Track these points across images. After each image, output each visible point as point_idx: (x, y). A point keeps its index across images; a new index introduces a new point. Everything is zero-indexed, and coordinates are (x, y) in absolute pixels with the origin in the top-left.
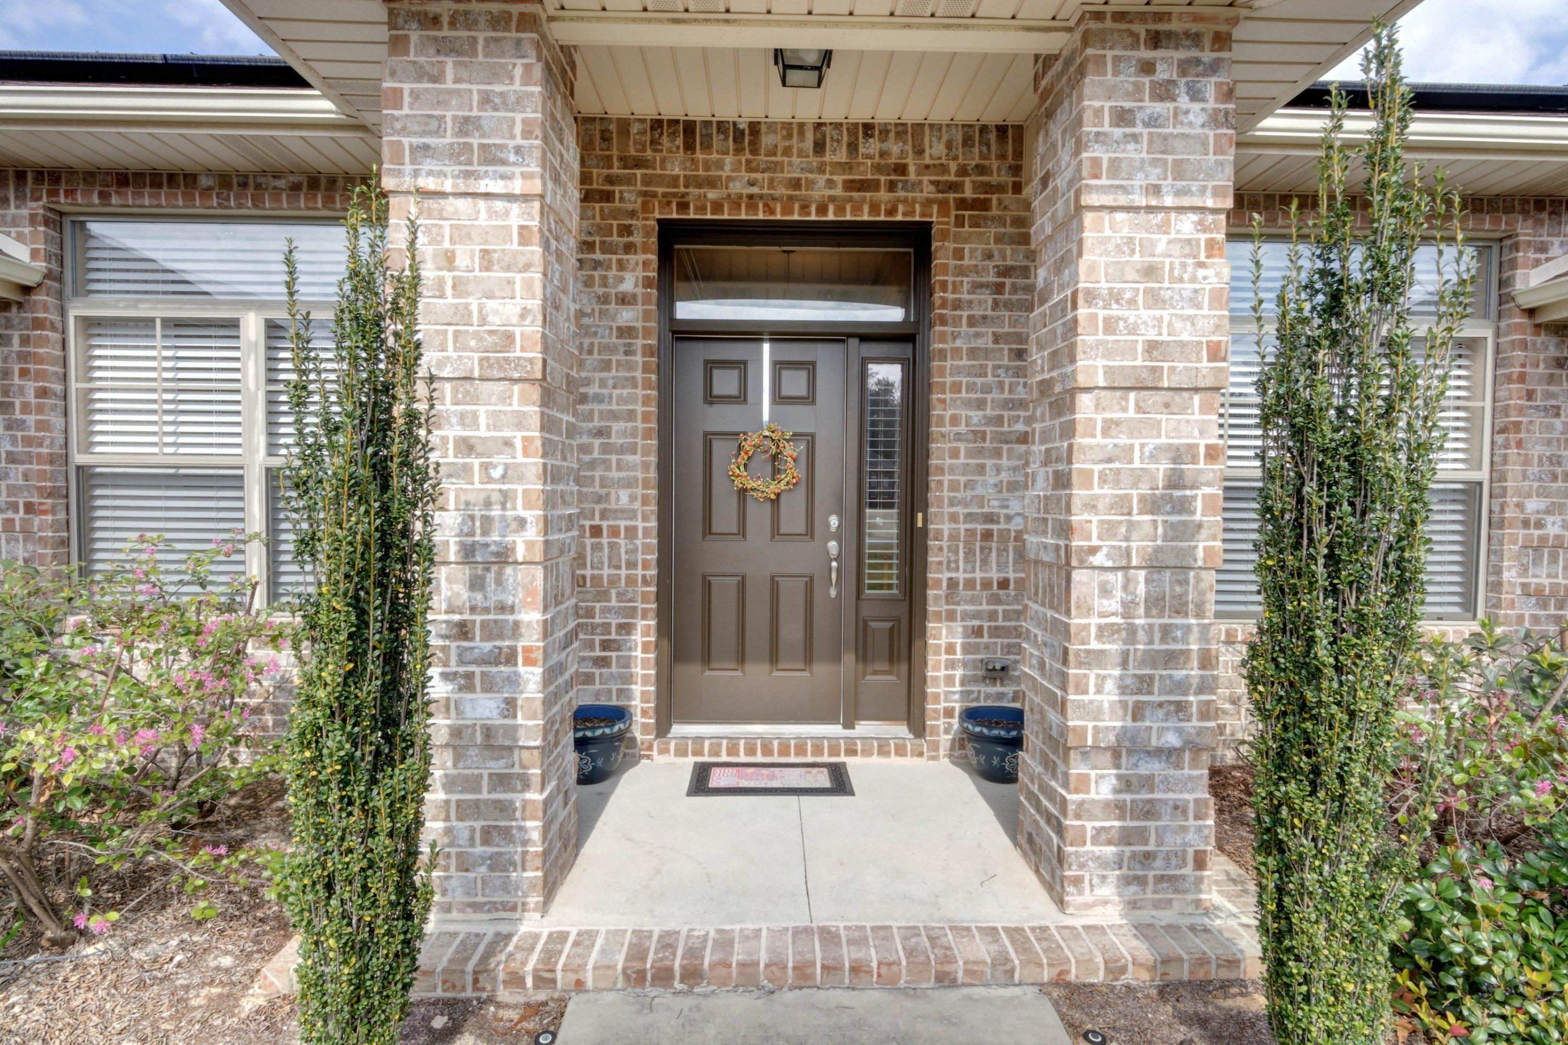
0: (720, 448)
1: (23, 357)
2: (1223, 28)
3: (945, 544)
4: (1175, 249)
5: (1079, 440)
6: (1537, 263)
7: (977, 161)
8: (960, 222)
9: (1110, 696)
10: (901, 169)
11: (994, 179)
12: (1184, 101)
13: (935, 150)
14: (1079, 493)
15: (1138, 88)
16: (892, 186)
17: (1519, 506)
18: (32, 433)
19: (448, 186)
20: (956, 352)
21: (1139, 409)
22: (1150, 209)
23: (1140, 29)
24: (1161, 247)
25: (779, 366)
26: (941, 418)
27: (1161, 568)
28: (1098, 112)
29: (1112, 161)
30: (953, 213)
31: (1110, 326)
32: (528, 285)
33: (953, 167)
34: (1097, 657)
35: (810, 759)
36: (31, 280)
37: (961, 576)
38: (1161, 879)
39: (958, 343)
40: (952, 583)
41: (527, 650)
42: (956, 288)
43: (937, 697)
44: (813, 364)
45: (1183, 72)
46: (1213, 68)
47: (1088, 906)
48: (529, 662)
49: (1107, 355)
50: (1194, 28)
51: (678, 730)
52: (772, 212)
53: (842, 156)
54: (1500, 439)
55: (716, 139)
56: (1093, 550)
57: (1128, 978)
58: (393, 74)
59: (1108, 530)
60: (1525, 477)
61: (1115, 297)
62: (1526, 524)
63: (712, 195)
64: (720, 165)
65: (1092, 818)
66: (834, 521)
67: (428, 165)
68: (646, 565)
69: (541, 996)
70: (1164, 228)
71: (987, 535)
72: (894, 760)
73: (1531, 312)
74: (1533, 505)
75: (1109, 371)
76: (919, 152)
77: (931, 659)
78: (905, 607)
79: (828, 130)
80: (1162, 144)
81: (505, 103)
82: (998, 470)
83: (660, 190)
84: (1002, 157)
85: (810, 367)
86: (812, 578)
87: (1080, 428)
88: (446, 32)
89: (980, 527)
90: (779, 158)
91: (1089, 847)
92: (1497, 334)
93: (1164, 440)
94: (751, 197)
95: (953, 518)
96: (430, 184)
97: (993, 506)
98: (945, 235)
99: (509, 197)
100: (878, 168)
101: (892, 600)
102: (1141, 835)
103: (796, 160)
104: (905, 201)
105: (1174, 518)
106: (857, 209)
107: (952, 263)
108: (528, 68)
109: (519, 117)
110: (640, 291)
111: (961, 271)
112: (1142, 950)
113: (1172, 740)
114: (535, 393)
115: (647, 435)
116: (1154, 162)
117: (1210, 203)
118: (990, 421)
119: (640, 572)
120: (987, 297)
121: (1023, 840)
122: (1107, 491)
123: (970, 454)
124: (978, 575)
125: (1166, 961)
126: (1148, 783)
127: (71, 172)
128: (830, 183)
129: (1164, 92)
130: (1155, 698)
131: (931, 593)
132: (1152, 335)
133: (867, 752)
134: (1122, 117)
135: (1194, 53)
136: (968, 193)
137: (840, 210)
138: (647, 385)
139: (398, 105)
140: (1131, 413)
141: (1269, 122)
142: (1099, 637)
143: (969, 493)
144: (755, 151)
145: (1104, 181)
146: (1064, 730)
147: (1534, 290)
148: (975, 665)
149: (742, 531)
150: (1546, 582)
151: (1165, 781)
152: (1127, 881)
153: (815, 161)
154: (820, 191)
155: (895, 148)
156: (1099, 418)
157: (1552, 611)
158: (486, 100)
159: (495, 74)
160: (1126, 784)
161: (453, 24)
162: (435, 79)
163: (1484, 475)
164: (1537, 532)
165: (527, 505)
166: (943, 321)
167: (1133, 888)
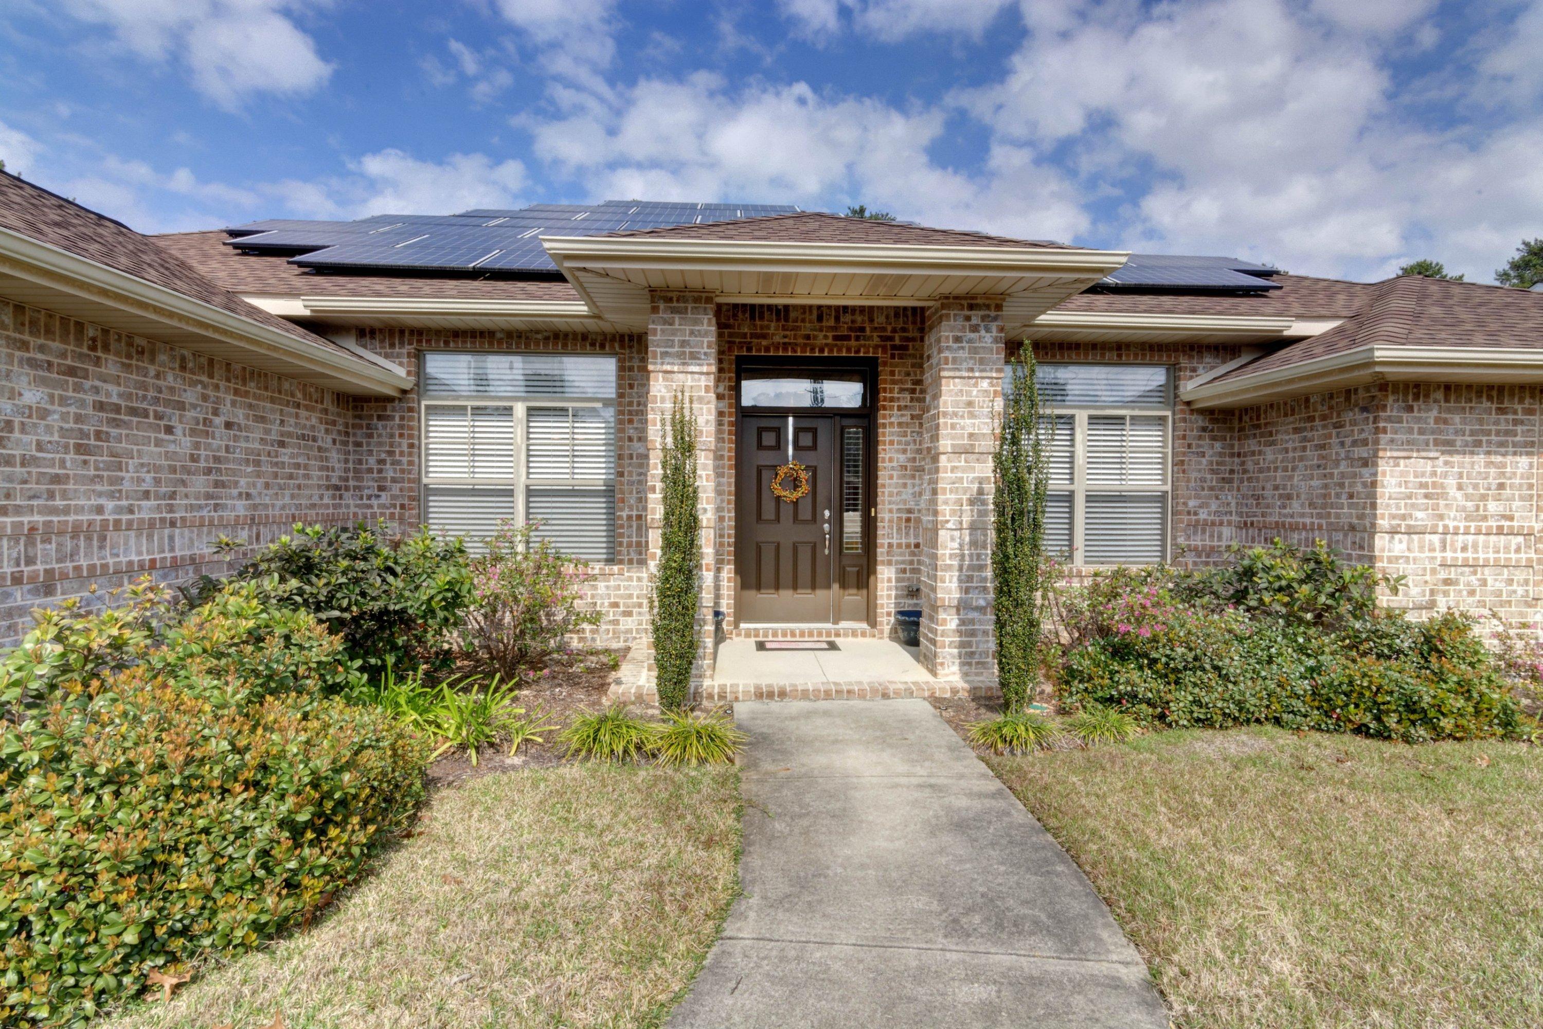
0: (766, 474)
1: (401, 427)
2: (999, 302)
3: (886, 525)
4: (980, 394)
5: (941, 475)
6: (1191, 378)
7: (902, 325)
8: (893, 356)
9: (954, 585)
10: (862, 329)
11: (910, 335)
12: (983, 333)
13: (880, 320)
14: (941, 497)
15: (964, 327)
16: (857, 338)
17: (1185, 504)
18: (405, 467)
19: (676, 368)
20: (891, 424)
21: (966, 461)
22: (969, 378)
23: (965, 303)
24: (975, 393)
25: (797, 431)
26: (884, 459)
27: (976, 529)
28: (947, 338)
29: (953, 358)
30: (889, 352)
31: (953, 427)
32: (709, 410)
33: (889, 328)
34: (949, 568)
35: (816, 639)
36: (407, 386)
37: (895, 541)
38: (978, 663)
39: (893, 419)
40: (890, 545)
41: (707, 565)
42: (891, 391)
43: (882, 605)
44: (816, 429)
45: (983, 320)
46: (995, 319)
47: (947, 675)
48: (708, 570)
49: (953, 438)
50: (987, 302)
51: (743, 626)
52: (795, 352)
53: (832, 323)
54: (1176, 468)
55: (766, 314)
56: (947, 521)
57: (960, 695)
58: (653, 322)
59: (953, 513)
60: (1188, 489)
61: (955, 414)
62: (1189, 513)
63: (764, 343)
64: (768, 327)
65: (948, 636)
66: (827, 513)
67: (667, 360)
68: (729, 536)
69: (722, 703)
70: (976, 385)
71: (908, 520)
72: (860, 639)
73: (1188, 403)
74: (1192, 503)
75: (952, 445)
76: (871, 320)
77: (879, 585)
78: (865, 559)
79: (824, 309)
80: (974, 351)
81: (700, 334)
82: (914, 486)
83: (737, 340)
84: (914, 323)
85: (814, 431)
86: (815, 544)
87: (941, 470)
88: (675, 304)
89: (904, 516)
90: (798, 324)
91: (947, 649)
92: (1174, 414)
93: (976, 475)
94: (784, 344)
95: (891, 511)
96: (668, 368)
97: (911, 505)
98: (885, 364)
99: (702, 373)
100: (850, 329)
101: (858, 555)
102: (969, 644)
103: (808, 325)
104: (864, 346)
105: (981, 508)
106: (840, 350)
107: (889, 378)
108: (709, 319)
109: (706, 340)
110: (726, 392)
111: (894, 382)
112: (966, 686)
113: (982, 603)
114: (711, 455)
115: (730, 468)
116: (971, 358)
117: (994, 375)
118: (909, 460)
119: (726, 540)
120: (908, 396)
121: (922, 658)
122: (953, 496)
123: (899, 477)
124: (904, 541)
125: (975, 688)
126: (972, 621)
127: (429, 330)
128: (826, 337)
129: (975, 329)
130: (974, 585)
131: (879, 550)
132: (971, 431)
133: (846, 635)
134: (957, 339)
135: (987, 312)
136: (897, 342)
137: (831, 351)
138: (730, 441)
139: (655, 335)
140: (963, 463)
141: (1042, 317)
142: (950, 558)
143: (899, 498)
144: (786, 320)
145: (950, 366)
146: (936, 599)
147: (1190, 392)
148: (902, 588)
149: (778, 519)
150: (1200, 543)
151: (980, 621)
152: (962, 664)
153: (817, 325)
154: (820, 341)
155: (859, 318)
156: (949, 465)
157: (1204, 559)
158: (692, 333)
159: (696, 322)
160: (962, 622)
161: (678, 301)
162: (671, 324)
163: (1168, 488)
164: (1194, 518)
165: (708, 503)
166: (885, 408)
167: (966, 667)
